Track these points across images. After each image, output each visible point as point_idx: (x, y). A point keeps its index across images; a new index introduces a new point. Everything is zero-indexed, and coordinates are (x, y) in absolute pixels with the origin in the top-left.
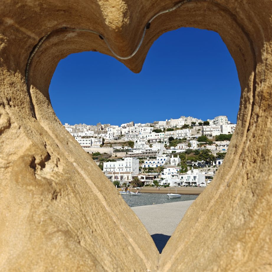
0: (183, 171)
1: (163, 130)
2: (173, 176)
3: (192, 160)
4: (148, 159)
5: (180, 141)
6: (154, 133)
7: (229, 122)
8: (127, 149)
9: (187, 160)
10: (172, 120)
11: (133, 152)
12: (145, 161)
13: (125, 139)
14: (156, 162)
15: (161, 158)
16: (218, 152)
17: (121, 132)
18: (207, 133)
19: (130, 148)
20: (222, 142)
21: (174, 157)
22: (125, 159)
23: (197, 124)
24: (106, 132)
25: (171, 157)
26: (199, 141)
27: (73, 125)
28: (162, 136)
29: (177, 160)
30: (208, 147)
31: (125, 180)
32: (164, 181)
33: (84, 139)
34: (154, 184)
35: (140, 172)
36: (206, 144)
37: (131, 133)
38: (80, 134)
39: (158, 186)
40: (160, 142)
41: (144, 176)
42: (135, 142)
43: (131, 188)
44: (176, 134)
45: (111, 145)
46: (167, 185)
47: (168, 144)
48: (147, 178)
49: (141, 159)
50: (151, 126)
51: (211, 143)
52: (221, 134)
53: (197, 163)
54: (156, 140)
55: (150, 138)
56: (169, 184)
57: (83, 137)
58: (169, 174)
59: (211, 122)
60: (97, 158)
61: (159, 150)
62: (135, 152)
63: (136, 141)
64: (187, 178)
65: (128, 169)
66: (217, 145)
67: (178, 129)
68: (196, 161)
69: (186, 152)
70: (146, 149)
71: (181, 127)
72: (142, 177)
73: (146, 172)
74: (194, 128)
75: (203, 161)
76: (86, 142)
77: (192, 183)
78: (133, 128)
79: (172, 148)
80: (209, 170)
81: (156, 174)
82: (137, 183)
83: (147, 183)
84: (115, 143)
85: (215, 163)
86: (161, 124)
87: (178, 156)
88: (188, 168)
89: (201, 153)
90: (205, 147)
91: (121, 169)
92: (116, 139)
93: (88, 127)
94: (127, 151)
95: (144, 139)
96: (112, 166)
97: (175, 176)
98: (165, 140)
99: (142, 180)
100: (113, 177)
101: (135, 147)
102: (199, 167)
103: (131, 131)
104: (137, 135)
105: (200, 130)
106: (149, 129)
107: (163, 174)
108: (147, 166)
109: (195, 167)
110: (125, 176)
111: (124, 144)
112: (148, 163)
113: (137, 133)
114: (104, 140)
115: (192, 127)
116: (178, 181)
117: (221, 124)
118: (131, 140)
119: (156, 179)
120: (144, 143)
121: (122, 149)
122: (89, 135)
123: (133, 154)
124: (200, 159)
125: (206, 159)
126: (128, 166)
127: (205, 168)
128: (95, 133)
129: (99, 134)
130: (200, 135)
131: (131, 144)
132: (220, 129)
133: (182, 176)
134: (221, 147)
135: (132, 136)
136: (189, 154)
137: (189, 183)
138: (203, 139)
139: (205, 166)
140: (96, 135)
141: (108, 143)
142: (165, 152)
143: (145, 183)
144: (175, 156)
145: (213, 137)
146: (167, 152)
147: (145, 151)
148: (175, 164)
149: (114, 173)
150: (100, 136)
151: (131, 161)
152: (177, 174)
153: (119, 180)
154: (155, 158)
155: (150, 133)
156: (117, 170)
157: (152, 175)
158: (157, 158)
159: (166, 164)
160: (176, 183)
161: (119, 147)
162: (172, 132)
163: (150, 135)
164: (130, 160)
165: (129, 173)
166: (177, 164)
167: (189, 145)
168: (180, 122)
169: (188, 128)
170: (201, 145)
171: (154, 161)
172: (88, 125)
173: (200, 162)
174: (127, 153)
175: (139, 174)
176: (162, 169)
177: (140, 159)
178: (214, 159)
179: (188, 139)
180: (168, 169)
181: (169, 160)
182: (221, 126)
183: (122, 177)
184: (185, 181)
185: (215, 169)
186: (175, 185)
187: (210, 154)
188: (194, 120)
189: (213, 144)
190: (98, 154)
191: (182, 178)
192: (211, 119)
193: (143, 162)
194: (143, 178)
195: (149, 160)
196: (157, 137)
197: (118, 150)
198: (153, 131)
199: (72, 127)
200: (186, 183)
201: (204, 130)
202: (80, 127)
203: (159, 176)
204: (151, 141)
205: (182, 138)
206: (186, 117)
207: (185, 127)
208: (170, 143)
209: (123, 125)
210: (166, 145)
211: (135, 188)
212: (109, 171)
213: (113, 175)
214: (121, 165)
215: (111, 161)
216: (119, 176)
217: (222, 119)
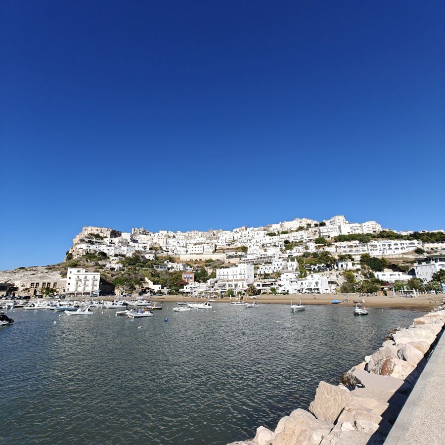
0: (302, 276)
1: (277, 233)
2: (291, 282)
3: (311, 264)
4: (263, 264)
5: (296, 244)
6: (268, 237)
7: (347, 222)
8: (240, 254)
9: (306, 264)
10: (286, 223)
11: (246, 257)
12: (260, 267)
13: (238, 245)
14: (272, 267)
15: (278, 263)
16: (338, 254)
17: (234, 238)
18: (324, 234)
19: (243, 253)
20: (342, 243)
21: (291, 261)
22: (239, 265)
23: (313, 225)
24: (218, 238)
25: (288, 262)
26: (316, 243)
27: (185, 232)
28: (277, 240)
29: (295, 264)
30: (327, 249)
31: (240, 288)
32: (282, 289)
33: (197, 246)
34: (271, 292)
35: (256, 279)
36: (324, 246)
37: (244, 238)
38: (192, 241)
39: (276, 294)
40: (275, 246)
41: (261, 284)
42: (248, 247)
43: (246, 297)
44: (291, 237)
45: (223, 251)
46: (286, 293)
47: (284, 248)
48: (263, 285)
49: (256, 265)
50: (265, 230)
51: (329, 245)
52: (339, 235)
53: (317, 267)
54: (271, 244)
55: (264, 242)
56: (288, 291)
57: (196, 244)
58: (287, 280)
59: (327, 223)
60: (210, 265)
61: (274, 254)
62: (249, 257)
63: (250, 246)
64: (307, 284)
65: (243, 276)
66: (337, 247)
67: (293, 231)
68: (316, 265)
69: (304, 256)
70: (261, 254)
71: (296, 229)
72: (257, 284)
73: (262, 279)
74: (310, 229)
75: (323, 265)
76: (198, 249)
77: (315, 289)
78: (245, 233)
79: (288, 251)
80: (331, 274)
81: (273, 280)
82: (253, 291)
83: (264, 290)
84: (228, 249)
85: (337, 266)
86: (275, 227)
87: (296, 260)
88: (308, 272)
89: (320, 256)
90: (324, 249)
91: (235, 276)
92: (229, 245)
93: (200, 233)
94: (241, 256)
95: (258, 244)
96: (226, 273)
97: (294, 281)
98: (281, 243)
99: (259, 288)
100: (227, 285)
101: (248, 252)
102: (319, 271)
103: (243, 236)
104: (250, 240)
105: (316, 231)
106: (262, 233)
107: (280, 280)
108: (262, 273)
109: (315, 271)
110: (240, 283)
111: (237, 249)
112: (264, 269)
113: (250, 238)
114: (216, 246)
115: (307, 229)
116: (298, 287)
117: (339, 224)
118: (244, 245)
119: (273, 286)
120: (258, 247)
121: (235, 254)
122: (201, 242)
123: (247, 260)
124: (320, 263)
125: (327, 261)
126: (243, 272)
127: (326, 272)
128: (207, 239)
129: (211, 240)
130: (317, 237)
131: (244, 249)
132: (339, 230)
133: (302, 282)
134: (342, 248)
135: (245, 241)
136: (307, 257)
137: (311, 289)
138: (320, 241)
139: (326, 270)
140: (208, 241)
141: (220, 250)
142: (281, 257)
143: (262, 291)
144: (293, 260)
145: (332, 238)
146: (284, 257)
147: (259, 256)
148: (293, 269)
149: (228, 281)
150: (212, 242)
151: (246, 267)
152: (295, 280)
153: (233, 287)
154: (271, 263)
155: (264, 237)
156: (231, 278)
157: (268, 281)
158: (273, 263)
159: (283, 269)
160: (295, 290)
161: (232, 253)
162: (286, 235)
163: (264, 239)
164: (244, 266)
165: (244, 280)
166: (295, 269)
167: (307, 248)
168: (294, 224)
169: (304, 230)
170: (320, 247)
171: (270, 266)
172: (200, 232)
173: (320, 265)
174: (240, 259)
175: (254, 282)
176: (279, 274)
177: (254, 264)
178: (335, 262)
179: (304, 241)
180: (285, 274)
181: (286, 265)
182: (340, 227)
183: (236, 285)
184: (306, 288)
185: (338, 272)
186: (295, 292)
187: (330, 256)
188: (309, 222)
189: (333, 246)
190: (211, 261)
191: (302, 283)
192: (327, 219)
193: (258, 268)
194: (259, 285)
195: (264, 266)
196: (271, 241)
197: (231, 256)
198: (267, 235)
199: (184, 234)
200: (307, 289)
201: (321, 231)
202: (192, 234)
203: (277, 283)
204: (265, 245)
205: (298, 241)
206: (300, 218)
207: (301, 229)
208: (286, 246)
209: (235, 230)
210: (281, 248)
211: (252, 297)
212: (223, 278)
213: (227, 283)
214: (235, 272)
215: (224, 267)
216: (233, 283)
217: (340, 219)
